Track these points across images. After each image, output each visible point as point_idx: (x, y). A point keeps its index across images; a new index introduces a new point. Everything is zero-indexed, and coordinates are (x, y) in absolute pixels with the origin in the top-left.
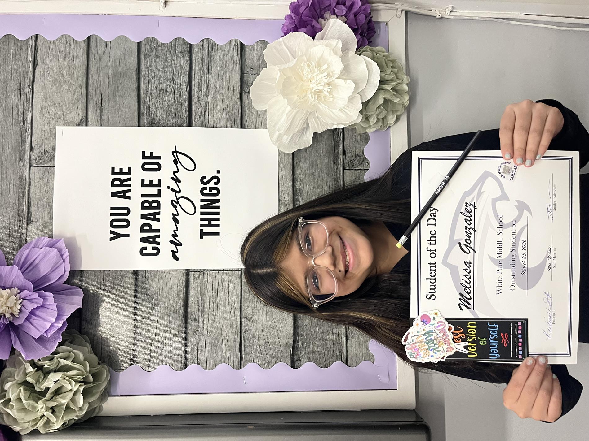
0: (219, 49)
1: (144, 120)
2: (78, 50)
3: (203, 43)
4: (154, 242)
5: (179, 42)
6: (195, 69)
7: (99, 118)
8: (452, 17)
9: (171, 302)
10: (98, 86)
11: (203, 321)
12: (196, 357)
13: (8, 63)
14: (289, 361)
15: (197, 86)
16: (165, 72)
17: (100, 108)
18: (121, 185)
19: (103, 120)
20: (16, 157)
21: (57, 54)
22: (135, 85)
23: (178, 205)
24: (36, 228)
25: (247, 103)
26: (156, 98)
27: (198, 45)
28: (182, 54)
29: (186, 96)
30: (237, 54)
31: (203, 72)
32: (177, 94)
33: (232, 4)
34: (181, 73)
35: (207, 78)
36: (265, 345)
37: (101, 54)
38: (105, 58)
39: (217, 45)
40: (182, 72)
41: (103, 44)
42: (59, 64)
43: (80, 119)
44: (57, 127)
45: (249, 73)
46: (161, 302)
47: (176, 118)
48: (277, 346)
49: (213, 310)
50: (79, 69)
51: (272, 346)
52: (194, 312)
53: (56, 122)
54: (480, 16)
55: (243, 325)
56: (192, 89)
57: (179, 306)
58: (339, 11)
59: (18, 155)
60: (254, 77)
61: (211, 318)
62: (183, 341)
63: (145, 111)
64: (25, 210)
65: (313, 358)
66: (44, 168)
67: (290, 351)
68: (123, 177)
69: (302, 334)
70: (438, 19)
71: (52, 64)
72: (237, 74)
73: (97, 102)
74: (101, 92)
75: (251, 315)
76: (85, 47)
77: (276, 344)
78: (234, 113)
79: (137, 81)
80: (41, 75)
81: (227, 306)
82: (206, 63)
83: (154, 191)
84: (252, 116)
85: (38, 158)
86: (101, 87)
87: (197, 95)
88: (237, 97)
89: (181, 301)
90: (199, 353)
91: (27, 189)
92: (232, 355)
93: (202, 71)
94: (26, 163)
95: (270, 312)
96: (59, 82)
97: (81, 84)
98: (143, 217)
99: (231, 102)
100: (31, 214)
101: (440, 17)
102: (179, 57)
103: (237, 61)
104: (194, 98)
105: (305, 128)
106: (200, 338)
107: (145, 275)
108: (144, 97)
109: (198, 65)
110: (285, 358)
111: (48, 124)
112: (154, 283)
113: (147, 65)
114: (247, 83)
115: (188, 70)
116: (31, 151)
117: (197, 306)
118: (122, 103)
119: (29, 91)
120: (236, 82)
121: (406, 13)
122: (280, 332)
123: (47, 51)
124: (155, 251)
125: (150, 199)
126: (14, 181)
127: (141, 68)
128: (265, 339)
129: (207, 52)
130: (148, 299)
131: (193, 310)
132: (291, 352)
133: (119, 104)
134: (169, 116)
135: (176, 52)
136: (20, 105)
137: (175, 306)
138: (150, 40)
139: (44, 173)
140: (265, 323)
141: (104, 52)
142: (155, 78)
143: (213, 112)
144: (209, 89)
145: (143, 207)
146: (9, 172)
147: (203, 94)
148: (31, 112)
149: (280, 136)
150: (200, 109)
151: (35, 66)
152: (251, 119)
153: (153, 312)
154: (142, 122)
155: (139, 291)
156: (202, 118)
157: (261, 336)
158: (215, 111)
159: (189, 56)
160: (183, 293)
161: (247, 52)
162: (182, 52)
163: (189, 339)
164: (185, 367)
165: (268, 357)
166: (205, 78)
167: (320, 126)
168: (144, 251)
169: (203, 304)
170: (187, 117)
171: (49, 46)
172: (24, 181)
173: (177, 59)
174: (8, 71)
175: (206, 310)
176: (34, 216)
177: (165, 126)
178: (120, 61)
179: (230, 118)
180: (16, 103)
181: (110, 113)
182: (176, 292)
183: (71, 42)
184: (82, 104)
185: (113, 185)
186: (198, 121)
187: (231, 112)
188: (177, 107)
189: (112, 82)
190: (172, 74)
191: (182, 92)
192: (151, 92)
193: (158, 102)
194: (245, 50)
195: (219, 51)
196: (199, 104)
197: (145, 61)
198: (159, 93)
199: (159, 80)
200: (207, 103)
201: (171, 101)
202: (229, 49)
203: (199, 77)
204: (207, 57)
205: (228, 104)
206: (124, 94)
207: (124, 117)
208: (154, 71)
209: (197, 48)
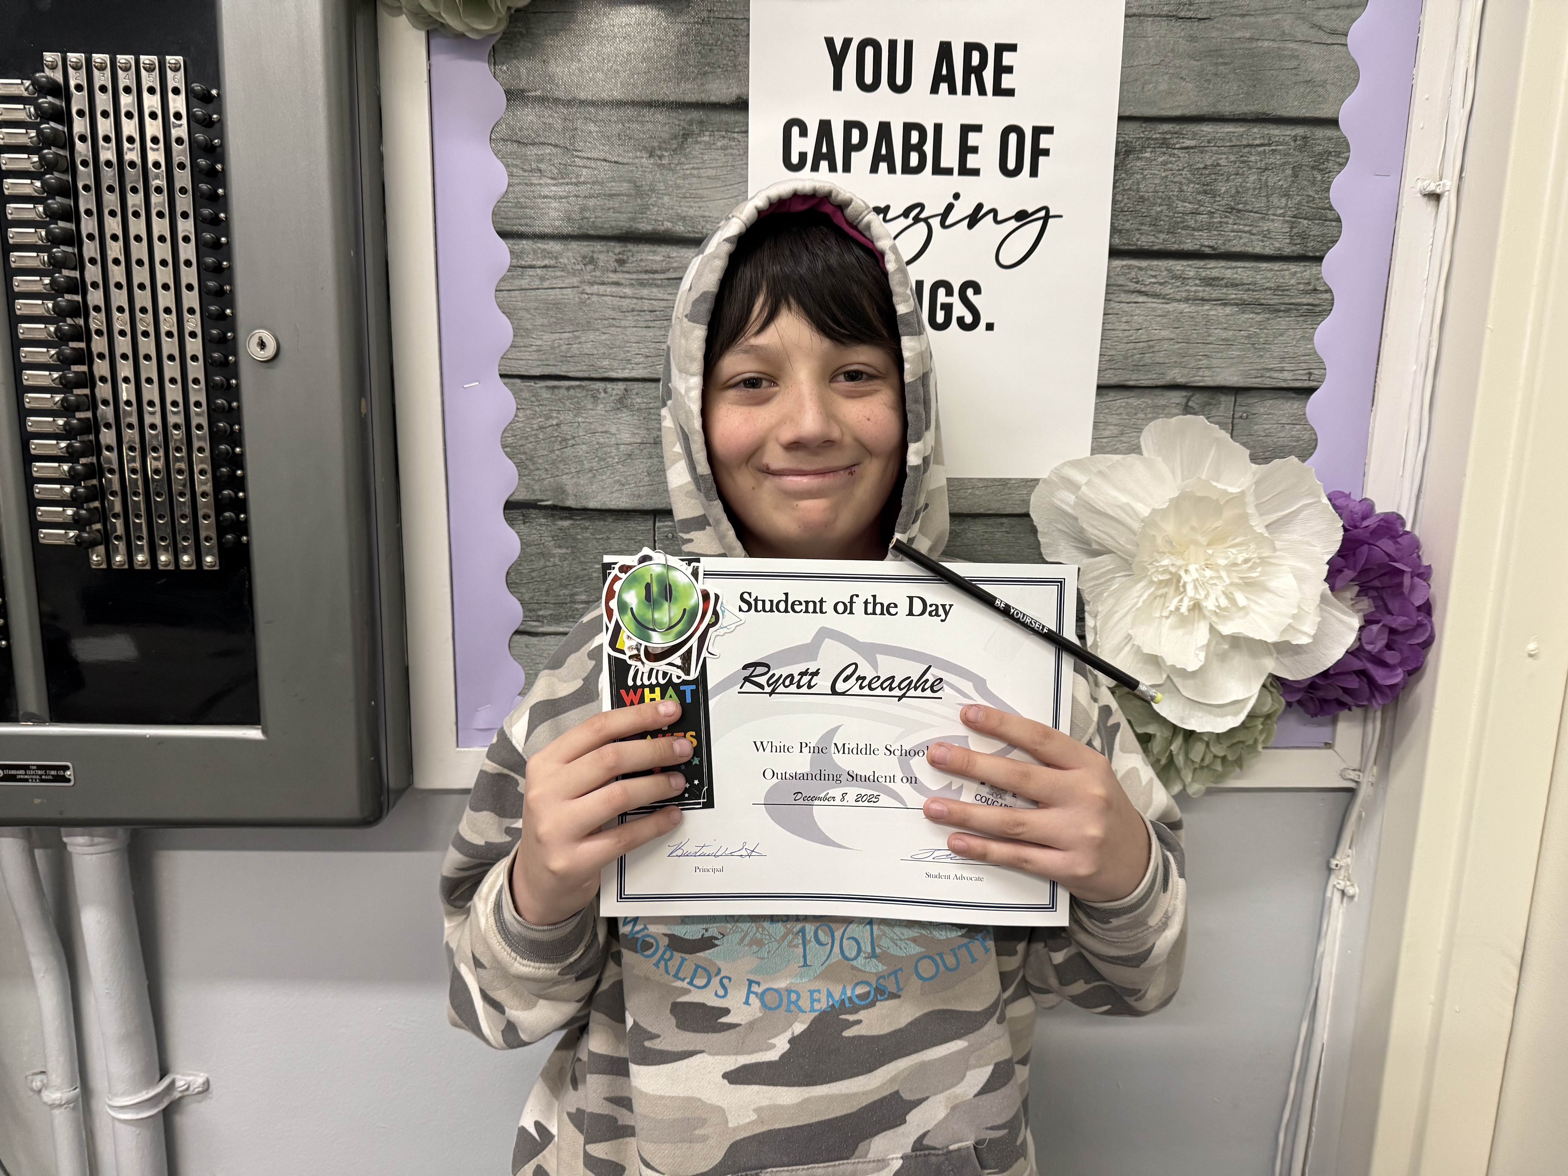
0: (1304, 332)
1: (1134, 131)
3: (1321, 292)
4: (818, 156)
5: (1329, 228)
6: (1258, 270)
7: (1148, 11)
8: (1329, 894)
9: (666, 199)
10: (1233, 10)
11: (617, 284)
12: (527, 264)
14: (522, 496)
15: (1215, 273)
16: (1255, 189)
17: (1175, 13)
18: (968, 69)
19: (1141, 22)
22: (1228, 109)
23: (910, 221)
25: (1162, 402)
26: (1190, 166)
27: (1318, 279)
28: (1299, 235)
29: (1189, 245)
30: (1286, 378)
31: (1249, 290)
32: (1196, 221)
33: (1415, 367)
34: (1250, 232)
35: (1233, 299)
36: (559, 439)
37: (1315, 18)
38: (1303, 30)
39: (1315, 326)
40: (1254, 234)
41: (1340, 26)
45: (1236, 409)
46: (665, 172)
47: (1136, 217)
48: (558, 468)
49: (646, 308)
51: (557, 456)
52: (641, 260)
54: (1325, 955)
55: (609, 386)
56: (1207, 261)
57: (656, 220)
58: (1374, 635)
60: (1225, 420)
61: (626, 303)
62: (567, 230)
63: (1158, 136)
65: (531, 555)
67: (545, 498)
68: (988, 75)
69: (587, 529)
70: (1328, 863)
72: (1235, 379)
73: (1191, 4)
74: (1218, 17)
75: (632, 405)
77: (561, 466)
78: (1137, 368)
79: (1239, 115)
81: (654, 345)
82: (1270, 299)
83: (950, 157)
84: (1127, 414)
86: (1229, 18)
87: (1191, 274)
88: (1177, 375)
89: (668, 225)
90: (539, 271)
92: (535, 356)
93: (1251, 287)
95: (637, 451)
98: (884, 129)
99: (1167, 361)
101: (1333, 867)
102: (1292, 228)
104: (1183, 266)
105: (1090, 546)
106: (574, 275)
107: (737, 130)
108: (1195, 134)
109: (1266, 278)
110: (528, 487)
112: (714, 154)
113: (1279, 143)
114: (1210, 404)
115: (1258, 250)
117: (655, 267)
118: (1184, 73)
120: (1217, 376)
121: (1351, 792)
122: (590, 475)
124: (795, 159)
125: (928, 148)
127: (1271, 126)
128: (574, 438)
129: (1298, 301)
130: (675, 137)
131: (644, 256)
132: (543, 501)
133: (1180, 67)
134: (1142, 200)
135: (1305, 219)
137: (656, 209)
138: (1340, 153)
140: (613, 441)
141: (1320, 28)
142: (1242, 162)
143: (1142, 312)
144: (1203, 305)
145: (908, 128)
147: (1193, 289)
149: (1074, 487)
150: (1153, 280)
152: (1119, 412)
153: (641, 151)
154: (1130, 126)
155: (695, 115)
156: (1132, 286)
157: (581, 430)
158: (1146, 320)
159: (1291, 254)
160: (689, 232)
161: (1289, 404)
162: (1304, 236)
163: (574, 245)
164: (504, 235)
165: (530, 446)
166: (1233, 294)
167: (1091, 584)
168: (795, 130)
169: (659, 282)
170: (1136, 245)
173: (1287, 221)
175: (645, 292)
177: (1114, 187)
178: (1293, 71)
179: (1126, 358)
181: (1159, 41)
182: (691, 212)
185: (969, 48)
186: (1125, 274)
187: (1141, 359)
188: (1164, 221)
189: (1240, 49)
190: (1249, 207)
191: (1200, 233)
192: (1207, 151)
193: (1179, 170)
194: (1294, 398)
195: (1299, 333)
196: (1166, 279)
197: (1287, 138)
198: (1202, 174)
199: (1237, 174)
200: (1168, 299)
201: (1181, 206)
202: (1302, 358)
203: (1236, 278)
204: (1287, 300)
205: (1162, 354)
206: (1206, 81)
207: (1147, 77)
208: (1261, 161)
209: (1311, 275)
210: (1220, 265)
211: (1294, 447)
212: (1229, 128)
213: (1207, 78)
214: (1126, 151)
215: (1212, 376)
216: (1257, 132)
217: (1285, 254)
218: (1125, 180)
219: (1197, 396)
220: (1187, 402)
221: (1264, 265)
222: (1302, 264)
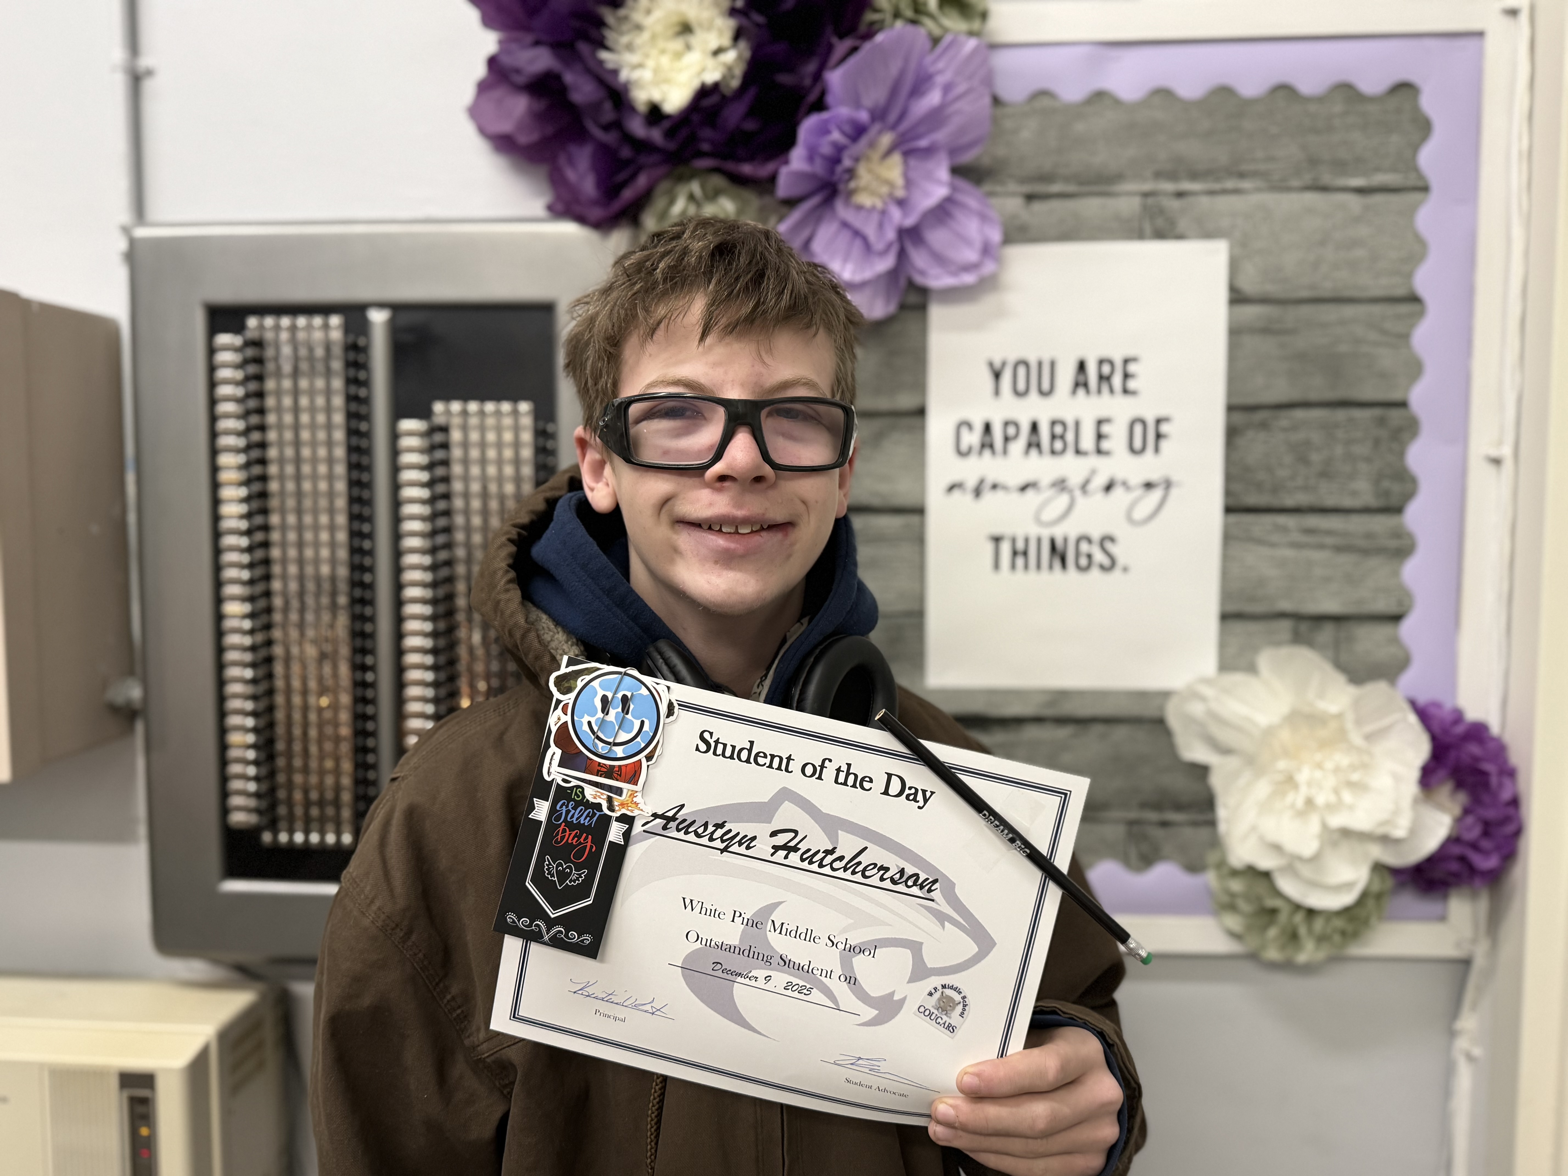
0: (1392, 570)
1: (1238, 416)
2: (1392, 279)
3: (1404, 537)
4: (982, 446)
5: (1407, 487)
6: (1350, 521)
7: (1247, 328)
13: (1368, 131)
15: (1313, 524)
16: (1343, 457)
17: (1266, 328)
18: (1100, 377)
19: (1241, 337)
20: (1164, 163)
21: (1385, 235)
22: (1315, 397)
24: (1019, 213)
26: (1286, 442)
27: (1400, 527)
28: (1383, 492)
29: (1288, 503)
30: (1379, 607)
31: (1343, 537)
35: (1329, 545)
37: (1383, 325)
38: (1373, 335)
39: (1401, 565)
41: (1403, 331)
42: (1362, 241)
43: (1244, 288)
45: (1339, 636)
50: (1350, 282)
54: (1455, 1113)
56: (1305, 515)
58: (1471, 824)
59: (1167, 166)
63: (1258, 420)
64: (1053, 187)
66: (1140, 221)
68: (1117, 380)
70: (1451, 1027)
71: (1365, 227)
72: (1336, 608)
73: (1279, 321)
76: (1400, 292)
78: (1251, 599)
79: (1324, 401)
82: (1362, 544)
83: (1088, 443)
85: (1161, 209)
86: (1312, 330)
88: (1285, 605)
91: (1097, 190)
93: (1344, 534)
94: (1151, 184)
96: (1321, 243)
97: (1318, 288)
98: (1035, 425)
100: (1046, 202)
101: (1456, 1030)
102: (1376, 486)
104: (1286, 519)
105: (1219, 746)
108: (1288, 417)
109: (1356, 527)
111: (1233, 223)
113: (1359, 422)
114: (1316, 629)
115: (1347, 505)
116: (1176, 193)
120: (1320, 607)
123: (1393, 214)
124: (964, 449)
125: (1070, 437)
126: (1113, 163)
127: (1353, 409)
129: (1386, 545)
133: (1273, 368)
134: (1249, 469)
135: (1387, 480)
136: (1274, 164)
138: (1411, 427)
139: (1128, 221)
141: (1388, 333)
144: (1305, 550)
145: (1053, 423)
146: (1131, 152)
147: (1295, 537)
148: (1257, 188)
149: (1203, 700)
151: (1359, 191)
152: (1238, 635)
154: (1236, 414)
155: (888, 420)
156: (1244, 536)
158: (1256, 563)
159: (1377, 507)
160: (883, 504)
161: (1383, 628)
162: (1387, 494)
168: (964, 429)
170: (1246, 503)
171: (1403, 217)
172: (1112, 183)
173: (1372, 482)
174: (1349, 133)
176: (1040, 207)
177: (1226, 459)
178: (1369, 367)
179: (1242, 593)
180: (1279, 154)
182: (885, 490)
183: (1410, 263)
184: (1275, 291)
185: (1101, 362)
186: (1239, 526)
187: (1254, 594)
188: (1267, 485)
190: (1338, 472)
191: (1299, 493)
192: (1299, 430)
194: (1387, 623)
195: (1388, 571)
196: (1272, 530)
197: (1366, 418)
199: (1327, 447)
200: (1276, 545)
201: (1280, 473)
202: (1392, 591)
203: (1332, 528)
204: (1376, 545)
205: (1271, 589)
208: (1346, 436)
209: (1394, 523)
210: (1316, 518)
211: (1391, 663)
212: (1317, 412)
213: (1296, 374)
214: (1234, 432)
215: (1315, 607)
216: (1341, 415)
217: (1371, 507)
218: (1233, 455)
219: (1304, 625)
220: (1296, 628)
221: (1355, 517)
222: (1385, 515)
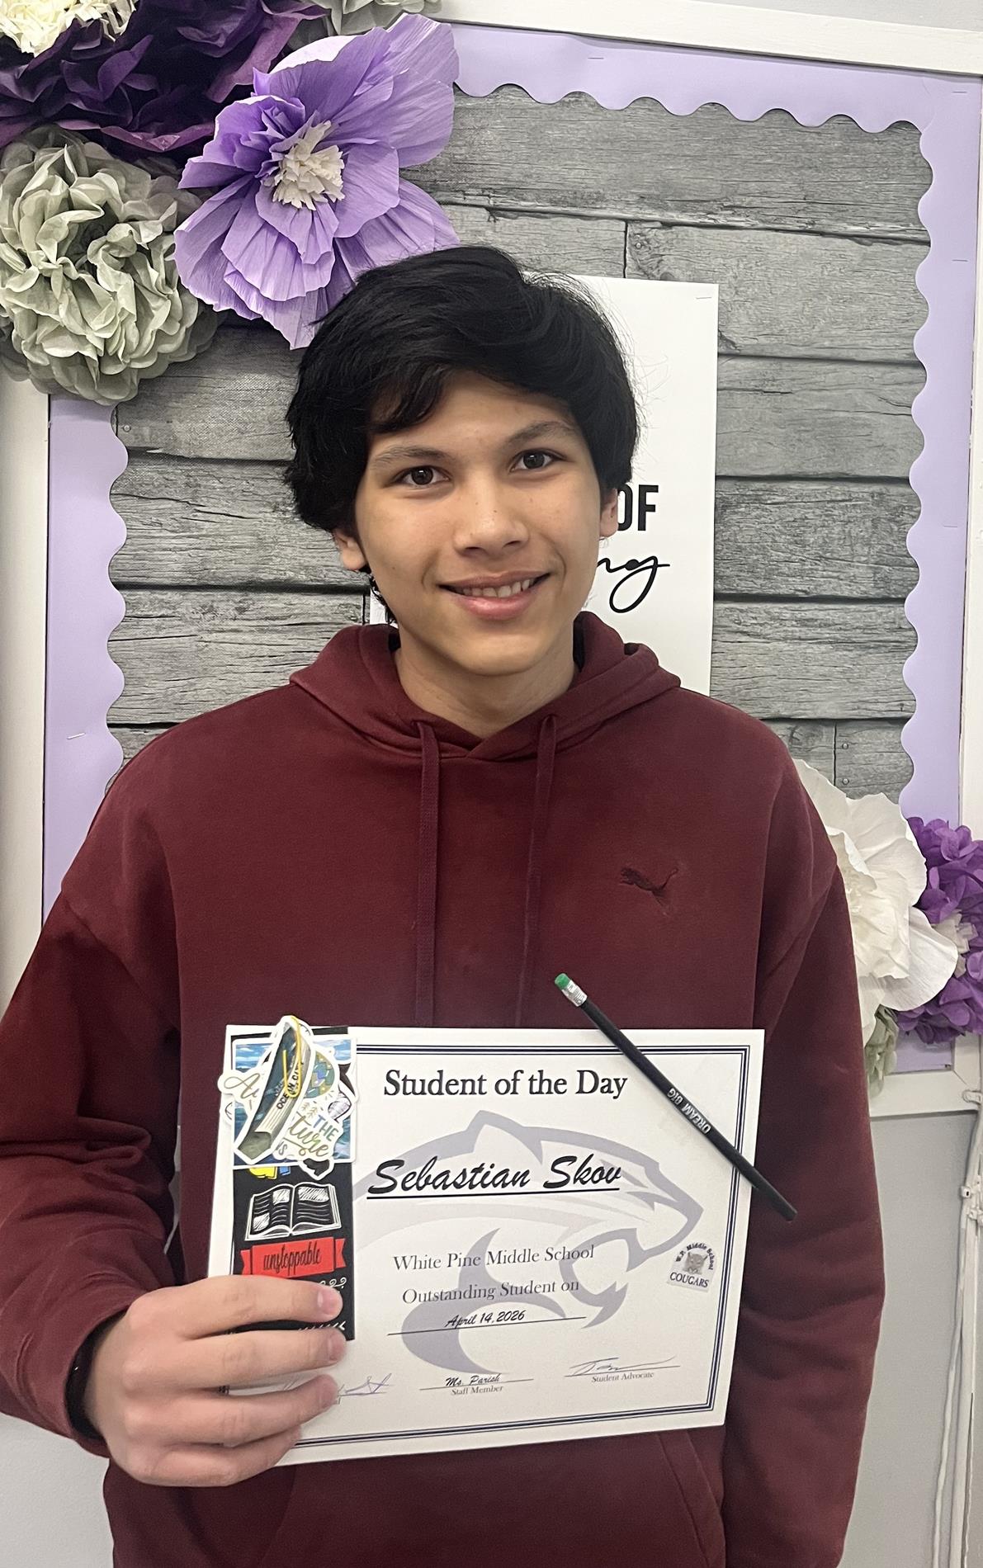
1: (729, 488)
2: (892, 340)
3: (906, 630)
5: (908, 573)
6: (847, 612)
7: (737, 385)
8: (963, 1224)
9: (289, 550)
11: (236, 631)
12: (143, 614)
13: (867, 172)
15: (809, 615)
16: (840, 539)
17: (760, 388)
19: (731, 395)
20: (649, 188)
21: (884, 291)
22: (811, 469)
24: (480, 228)
26: (781, 519)
27: (902, 618)
29: (784, 590)
30: (881, 710)
34: (838, 578)
35: (828, 638)
38: (872, 403)
39: (903, 661)
40: (842, 580)
42: (861, 295)
43: (734, 340)
44: (717, 285)
46: (289, 526)
47: (735, 565)
49: (265, 654)
50: (848, 342)
52: (262, 607)
53: (729, 282)
54: (966, 1293)
56: (801, 605)
57: (278, 570)
59: (653, 191)
60: (829, 750)
61: (244, 649)
62: (190, 581)
63: (751, 493)
64: (523, 203)
66: (623, 252)
70: (960, 1191)
71: (863, 279)
72: (834, 711)
73: (774, 380)
74: (797, 391)
76: (899, 355)
79: (821, 475)
80: (837, 253)
82: (861, 637)
85: (646, 240)
86: (808, 392)
87: (788, 616)
88: (781, 709)
89: (291, 574)
90: (155, 621)
91: (573, 210)
92: (147, 704)
93: (843, 627)
94: (634, 210)
96: (819, 295)
97: (815, 345)
99: (771, 695)
100: (513, 219)
101: (965, 1195)
102: (875, 573)
103: (866, 709)
104: (780, 608)
106: (192, 624)
108: (784, 491)
109: (855, 618)
111: (724, 265)
113: (858, 499)
114: (814, 735)
115: (846, 594)
116: (662, 223)
117: (274, 614)
118: (771, 439)
119: (801, 222)
120: (817, 709)
121: (974, 1114)
123: (892, 267)
126: (592, 181)
127: (851, 485)
129: (886, 638)
131: (265, 604)
133: (768, 434)
134: (740, 549)
135: (887, 565)
136: (769, 200)
137: (279, 560)
139: (609, 251)
141: (887, 401)
142: (831, 515)
143: (746, 651)
144: (800, 644)
146: (613, 169)
147: (789, 629)
148: (752, 225)
150: (753, 621)
151: (858, 239)
154: (725, 484)
156: (735, 627)
158: (750, 658)
159: (877, 597)
161: (885, 734)
162: (886, 580)
163: (193, 595)
164: (118, 584)
166: (826, 633)
169: (280, 628)
170: (736, 589)
171: (902, 272)
172: (593, 206)
173: (871, 567)
174: (848, 173)
175: (265, 638)
176: (508, 224)
177: (715, 538)
178: (867, 438)
180: (774, 189)
181: (748, 412)
183: (911, 324)
184: (769, 345)
186: (728, 616)
187: (747, 694)
188: (760, 568)
189: (819, 418)
190: (835, 556)
191: (794, 579)
192: (795, 506)
193: (771, 523)
194: (889, 727)
195: (889, 667)
196: (766, 621)
197: (865, 495)
198: (792, 527)
199: (824, 526)
200: (768, 639)
201: (774, 555)
202: (894, 690)
203: (827, 620)
204: (875, 638)
205: (765, 689)
206: (791, 445)
207: (739, 442)
208: (844, 514)
209: (895, 615)
210: (813, 608)
211: (894, 773)
212: (813, 486)
213: (792, 443)
214: (723, 506)
215: (813, 710)
216: (839, 489)
217: (871, 596)
218: (723, 532)
219: (801, 727)
220: (792, 733)
221: (853, 607)
222: (887, 605)
